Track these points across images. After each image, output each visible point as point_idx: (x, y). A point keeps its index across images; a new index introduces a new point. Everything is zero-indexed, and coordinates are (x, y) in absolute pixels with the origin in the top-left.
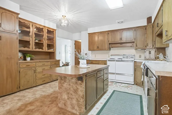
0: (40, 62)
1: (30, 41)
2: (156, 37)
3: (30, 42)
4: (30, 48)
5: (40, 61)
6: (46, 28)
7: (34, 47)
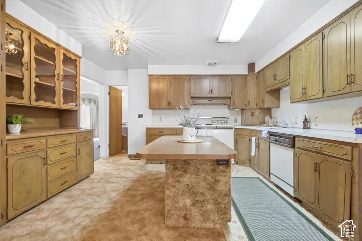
0: (56, 135)
1: (22, 79)
2: (265, 93)
3: (24, 82)
4: (23, 99)
5: (57, 133)
6: (61, 50)
7: (33, 97)
